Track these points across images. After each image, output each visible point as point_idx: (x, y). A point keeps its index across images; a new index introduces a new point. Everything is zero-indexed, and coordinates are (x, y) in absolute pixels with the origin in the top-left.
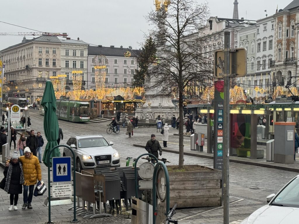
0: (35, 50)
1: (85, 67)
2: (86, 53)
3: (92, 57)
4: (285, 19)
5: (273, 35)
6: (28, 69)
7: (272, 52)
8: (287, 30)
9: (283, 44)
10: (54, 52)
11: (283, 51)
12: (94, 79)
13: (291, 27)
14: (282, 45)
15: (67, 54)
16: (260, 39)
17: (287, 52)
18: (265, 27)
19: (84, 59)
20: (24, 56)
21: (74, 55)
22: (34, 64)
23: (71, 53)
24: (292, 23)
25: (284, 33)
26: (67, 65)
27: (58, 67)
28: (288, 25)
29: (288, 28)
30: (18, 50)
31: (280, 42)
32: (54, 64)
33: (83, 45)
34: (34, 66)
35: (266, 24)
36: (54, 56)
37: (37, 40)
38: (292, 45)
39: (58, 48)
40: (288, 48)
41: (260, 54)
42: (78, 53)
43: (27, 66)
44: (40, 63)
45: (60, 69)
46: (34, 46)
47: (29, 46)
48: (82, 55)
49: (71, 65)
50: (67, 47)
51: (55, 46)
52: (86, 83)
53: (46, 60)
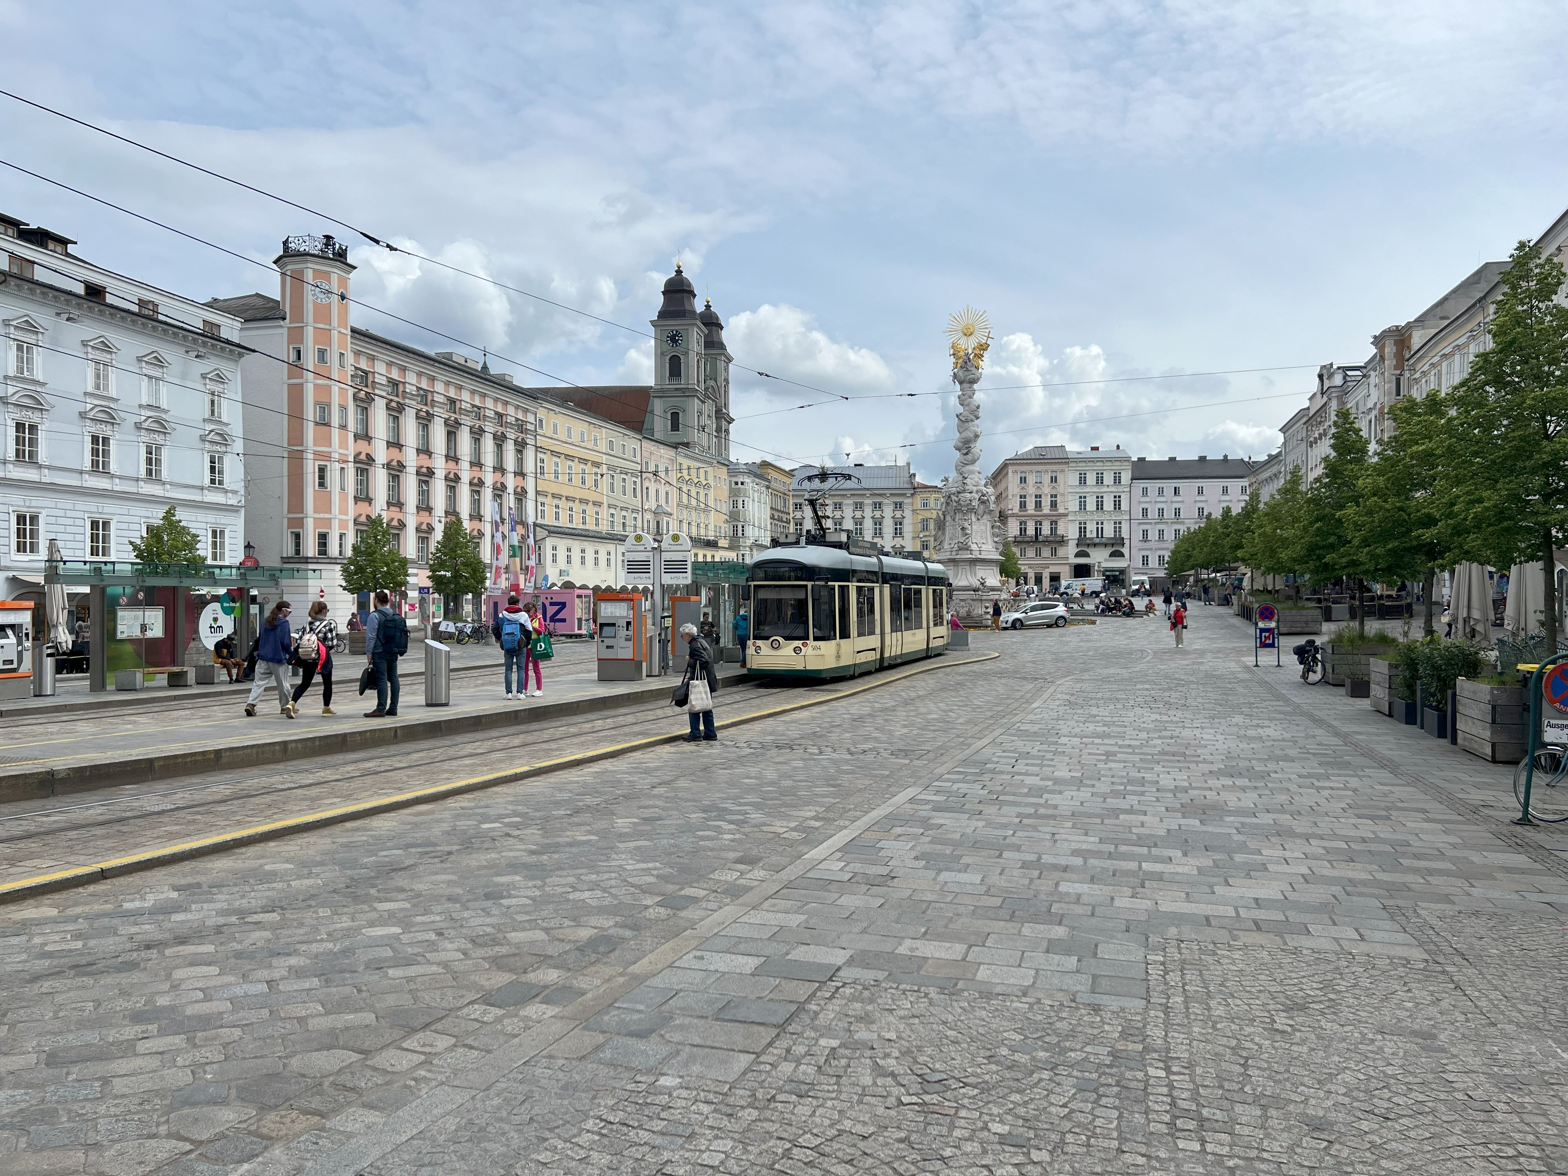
0: (1012, 480)
1: (1124, 506)
2: (1126, 477)
3: (1140, 485)
10: (1054, 480)
12: (1145, 533)
15: (1083, 481)
19: (1122, 489)
21: (1100, 481)
22: (1010, 507)
23: (1091, 479)
26: (1083, 505)
27: (1061, 510)
32: (1054, 505)
33: (1125, 460)
34: (1010, 512)
36: (1054, 488)
39: (1062, 471)
42: (1108, 479)
44: (1023, 505)
45: (1066, 515)
46: (1010, 470)
48: (1117, 480)
49: (1091, 505)
50: (1082, 467)
51: (1054, 467)
52: (1127, 542)
53: (1036, 496)
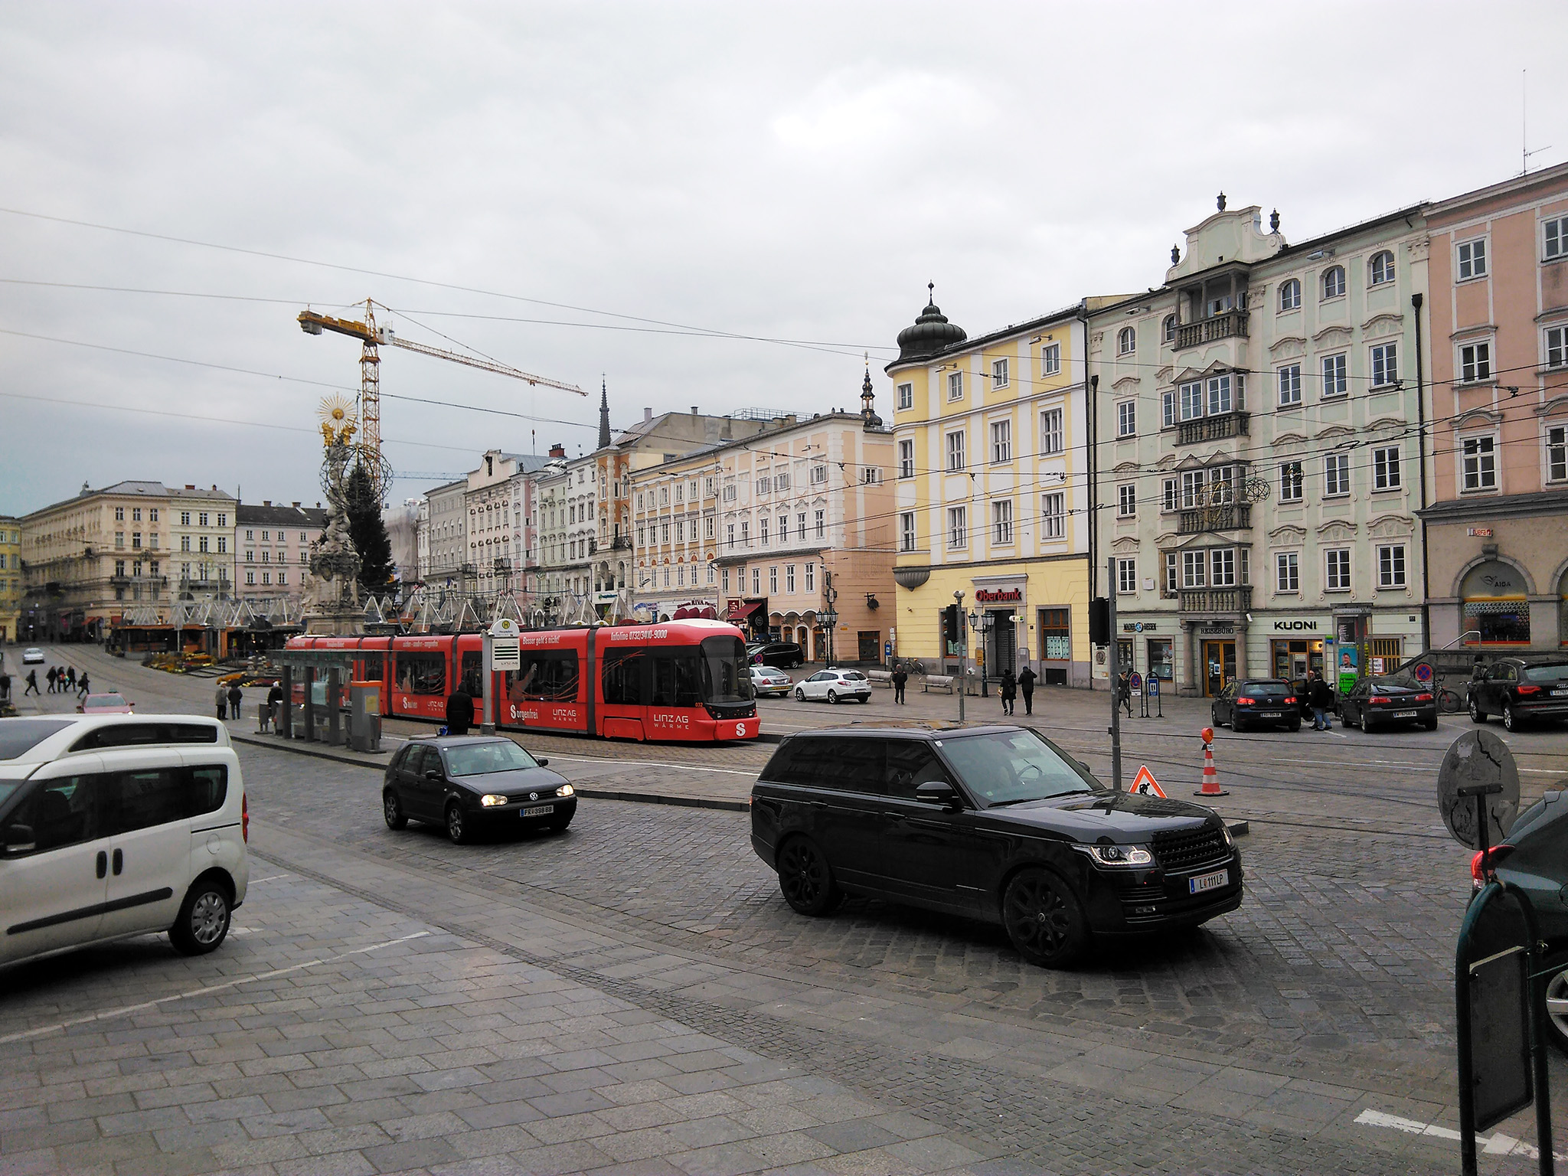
0: (106, 515)
1: (229, 549)
2: (231, 519)
3: (245, 528)
4: (610, 462)
5: (596, 492)
6: (90, 555)
7: (594, 524)
8: (616, 484)
9: (609, 509)
10: (154, 518)
11: (610, 524)
12: (251, 575)
13: (622, 478)
14: (606, 511)
15: (185, 520)
16: (574, 499)
17: (617, 525)
18: (581, 476)
19: (227, 531)
20: (82, 528)
21: (203, 521)
22: (105, 544)
23: (194, 519)
24: (624, 472)
25: (611, 489)
26: (185, 546)
27: (162, 551)
28: (617, 475)
29: (617, 480)
30: (69, 513)
31: (603, 507)
32: (154, 544)
33: (225, 499)
34: (105, 550)
35: (583, 470)
36: (154, 526)
37: (111, 491)
38: (624, 511)
39: (164, 509)
40: (618, 518)
41: (575, 529)
42: (212, 520)
43: (88, 551)
44: (119, 543)
45: (168, 556)
46: (105, 504)
47: (93, 506)
48: (222, 522)
50: (186, 507)
51: (154, 505)
52: (233, 584)
53: (134, 535)
